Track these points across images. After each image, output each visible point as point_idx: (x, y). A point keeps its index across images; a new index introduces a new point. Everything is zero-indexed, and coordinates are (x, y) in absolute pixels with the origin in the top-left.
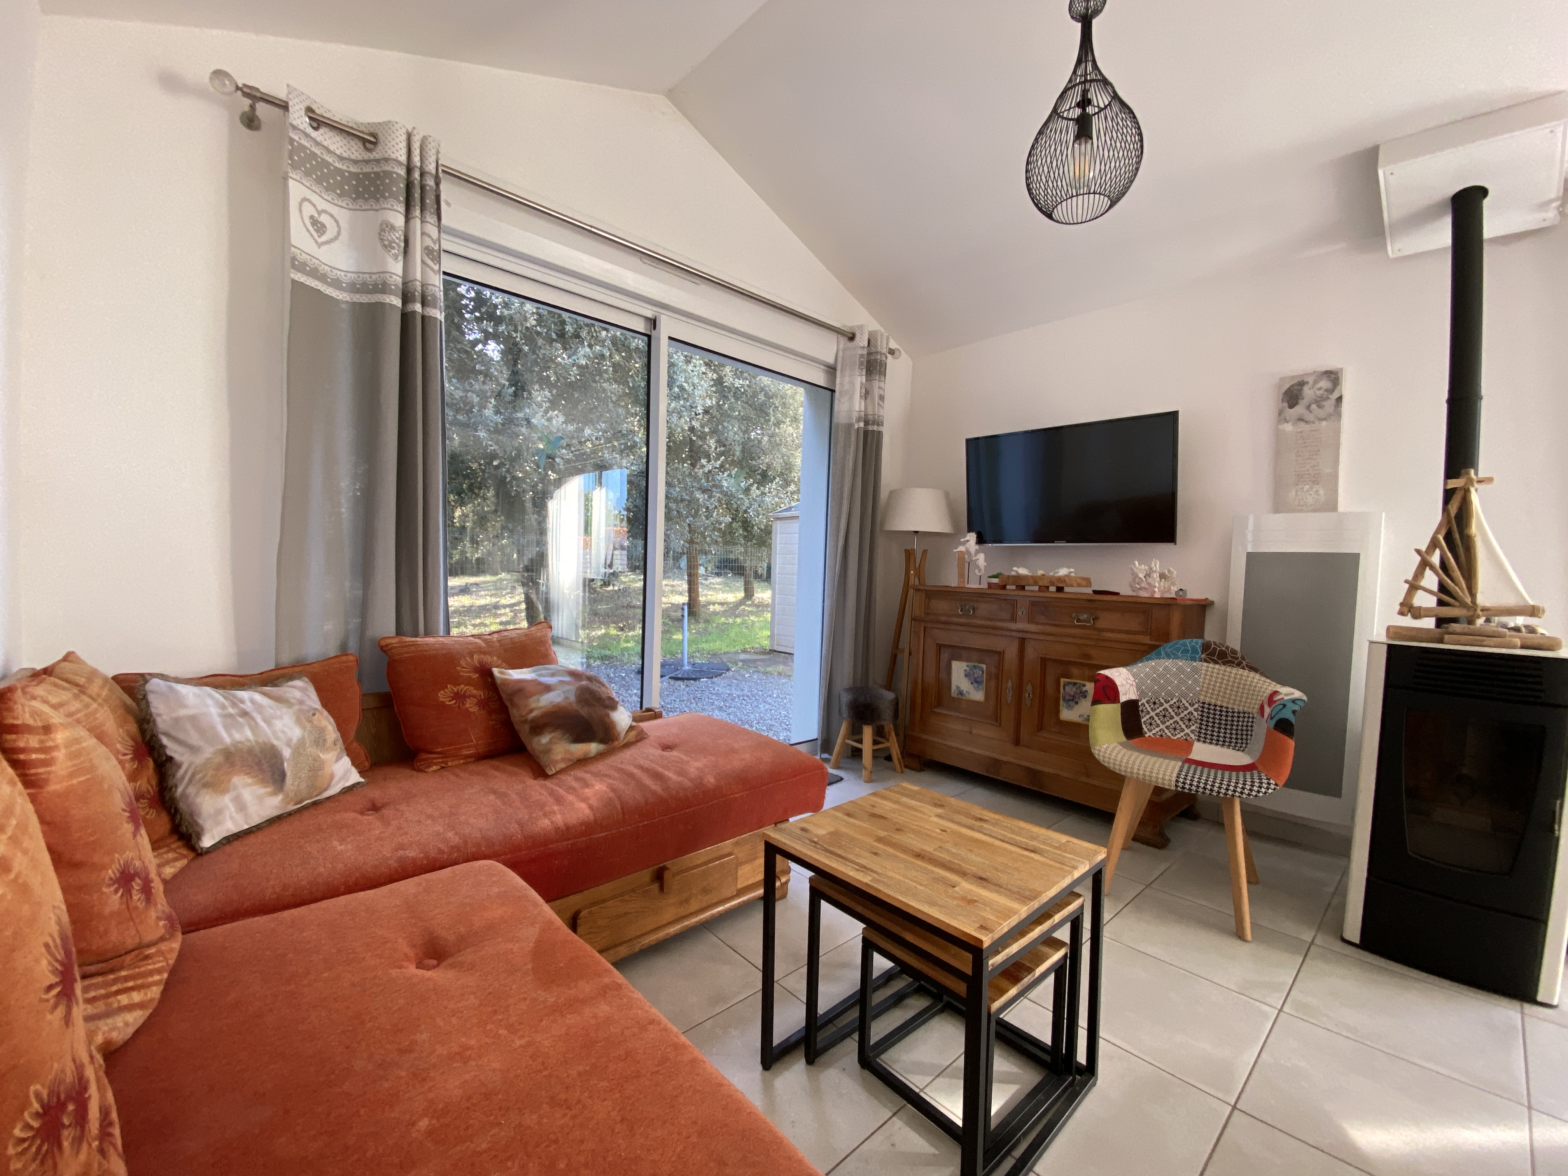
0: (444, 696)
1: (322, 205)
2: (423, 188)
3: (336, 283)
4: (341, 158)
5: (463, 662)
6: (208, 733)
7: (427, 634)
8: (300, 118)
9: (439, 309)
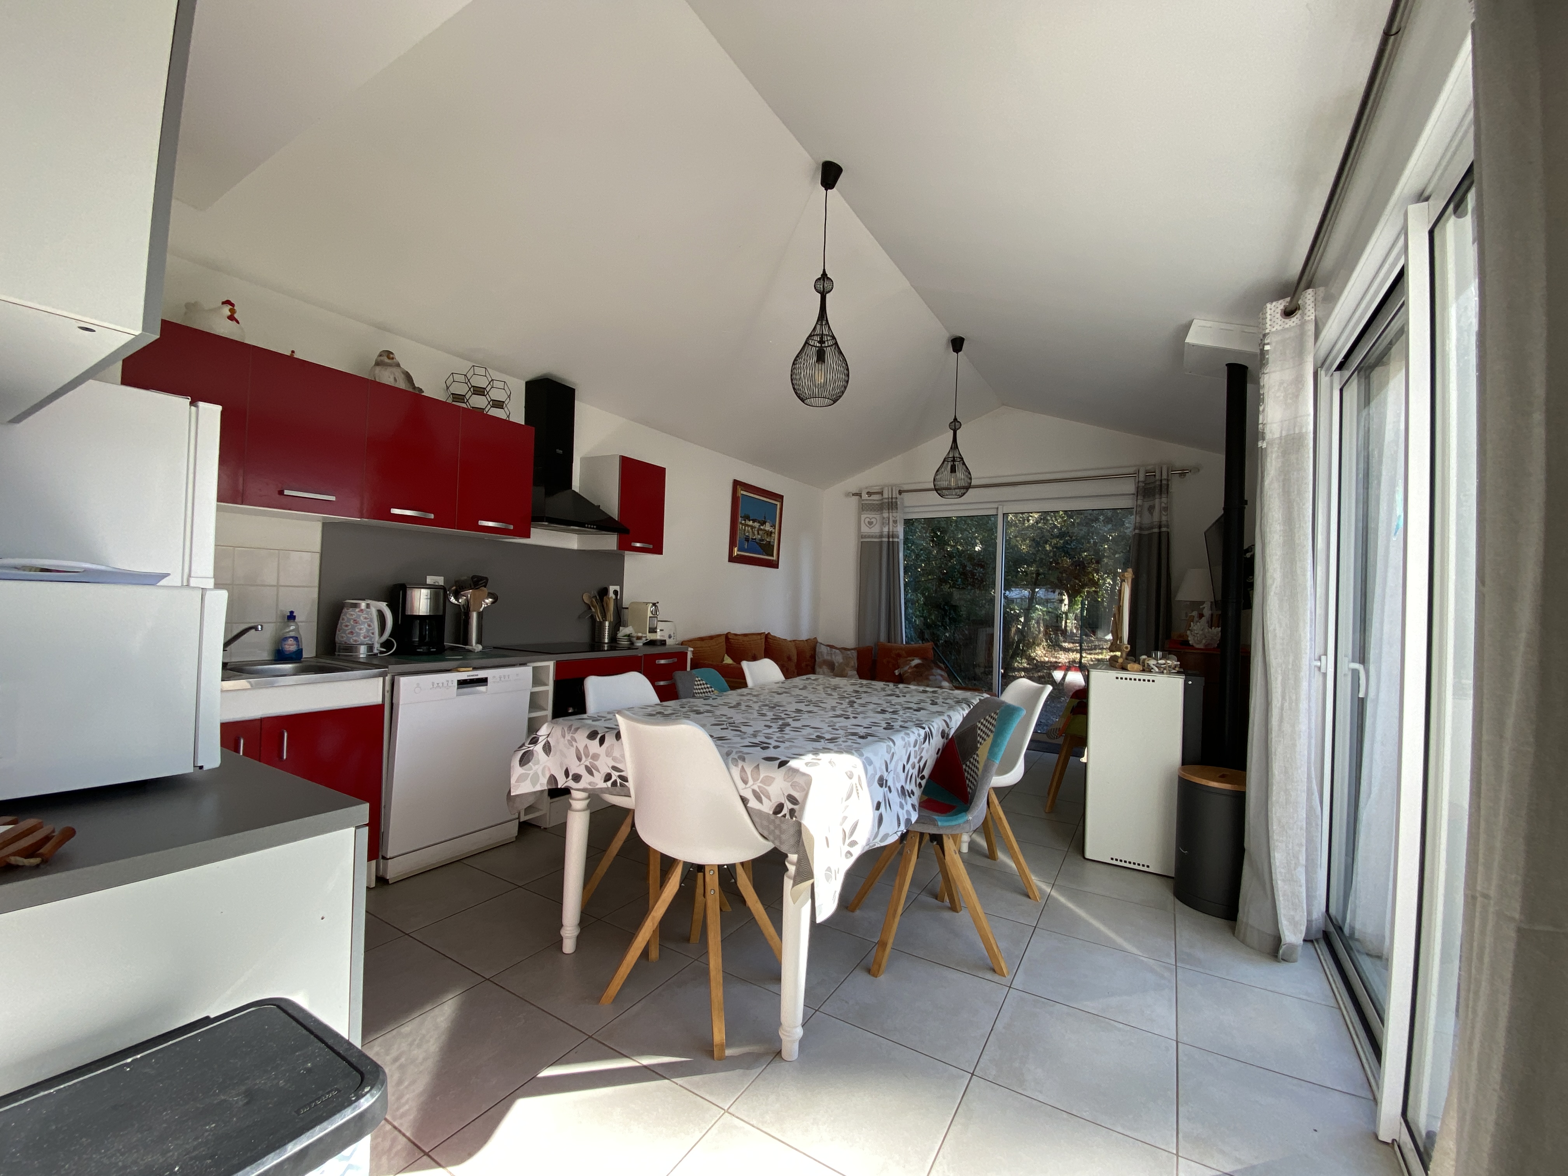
1: (871, 516)
3: (876, 537)
4: (875, 501)
8: (865, 496)
9: (898, 538)
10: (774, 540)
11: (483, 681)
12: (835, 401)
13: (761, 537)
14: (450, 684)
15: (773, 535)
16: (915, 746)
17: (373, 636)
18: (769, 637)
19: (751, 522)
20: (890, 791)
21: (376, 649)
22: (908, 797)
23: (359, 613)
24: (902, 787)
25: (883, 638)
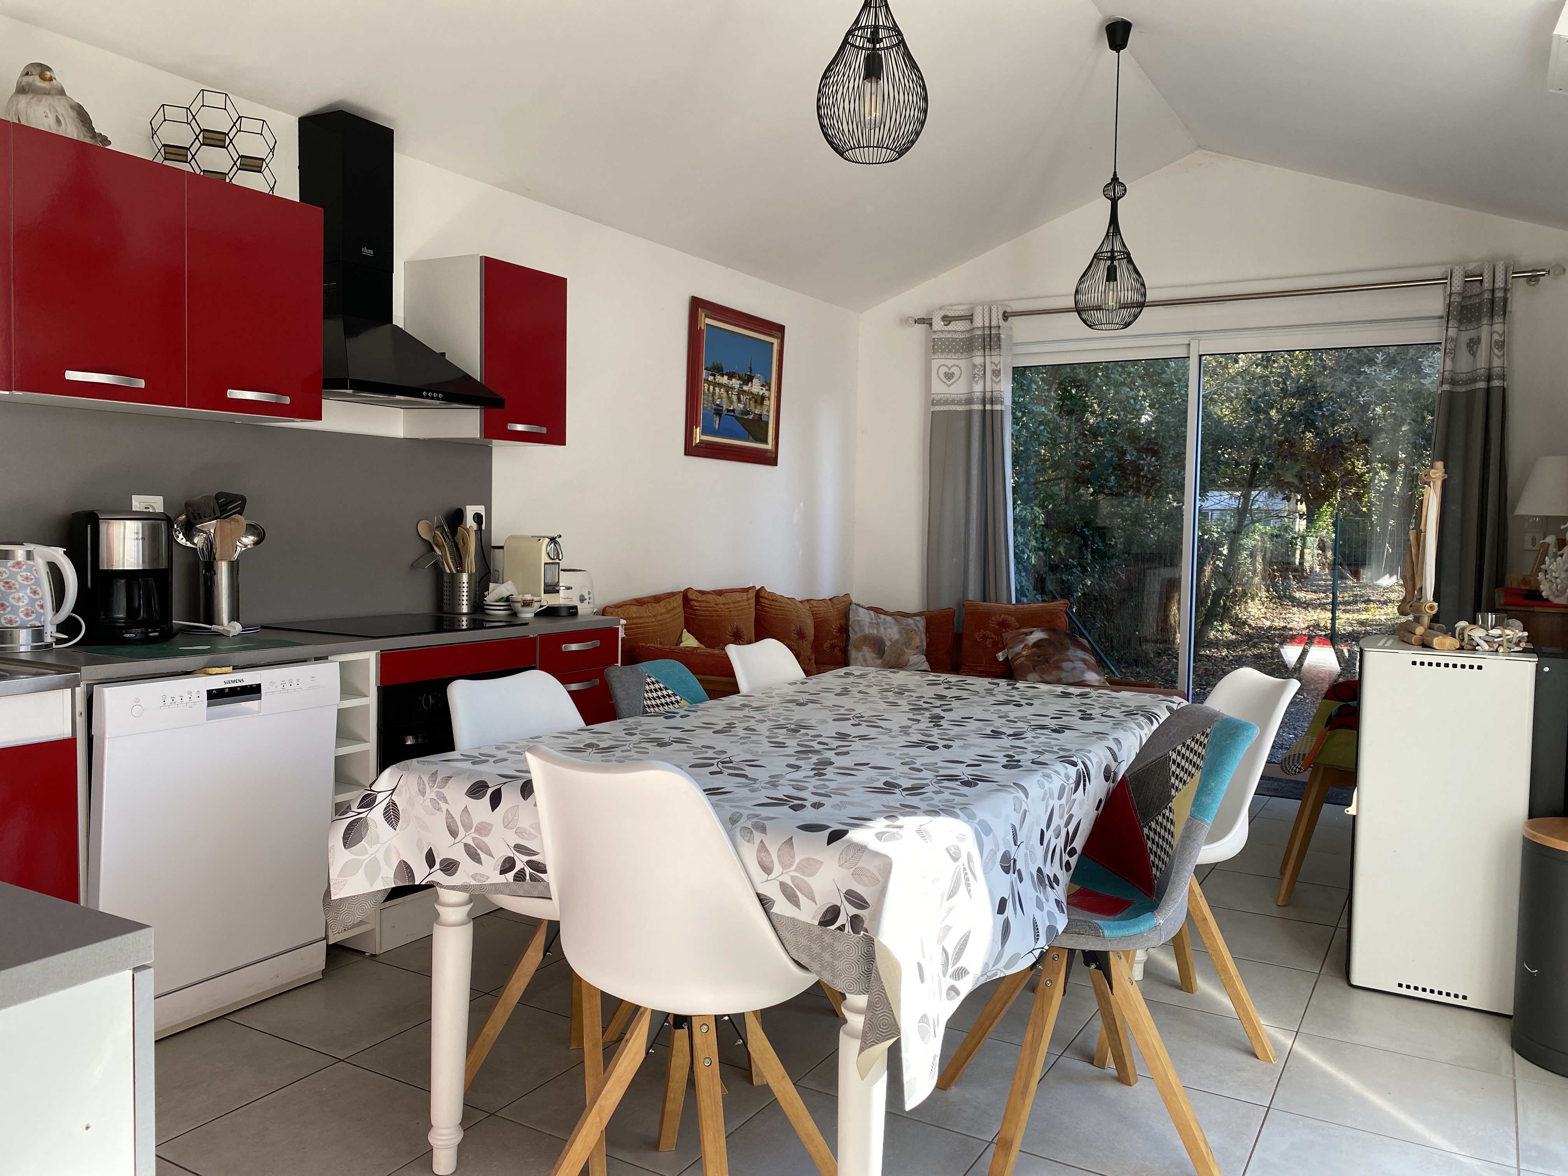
0: (978, 635)
1: (950, 363)
2: (990, 336)
3: (959, 403)
8: (938, 324)
9: (1002, 403)
10: (768, 411)
11: (254, 691)
12: (901, 154)
13: (744, 407)
14: (194, 698)
15: (766, 402)
16: (1060, 798)
17: (42, 611)
18: (762, 594)
19: (726, 377)
20: (1021, 880)
21: (49, 634)
22: (1048, 888)
23: (14, 570)
24: (1039, 870)
25: (973, 593)
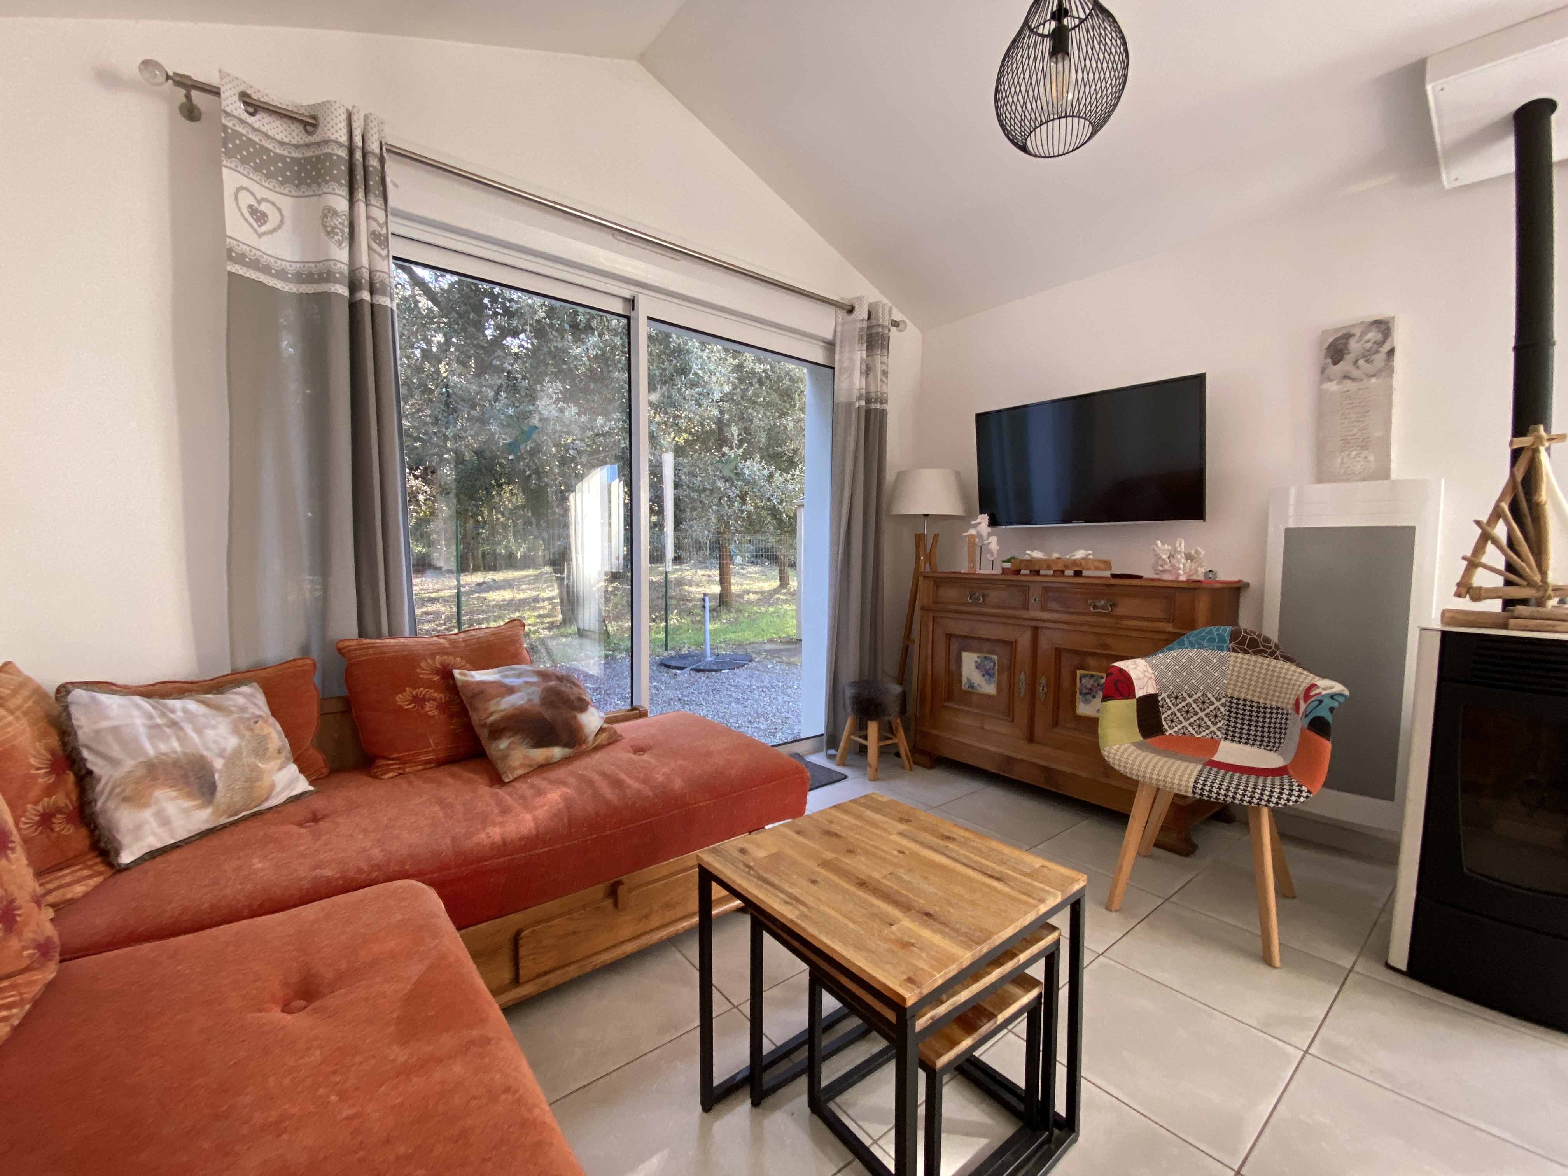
0: (402, 699)
1: (261, 193)
2: (365, 168)
3: (281, 275)
4: (282, 144)
5: (423, 664)
6: (130, 744)
7: (391, 635)
8: (233, 103)
9: (391, 297)
